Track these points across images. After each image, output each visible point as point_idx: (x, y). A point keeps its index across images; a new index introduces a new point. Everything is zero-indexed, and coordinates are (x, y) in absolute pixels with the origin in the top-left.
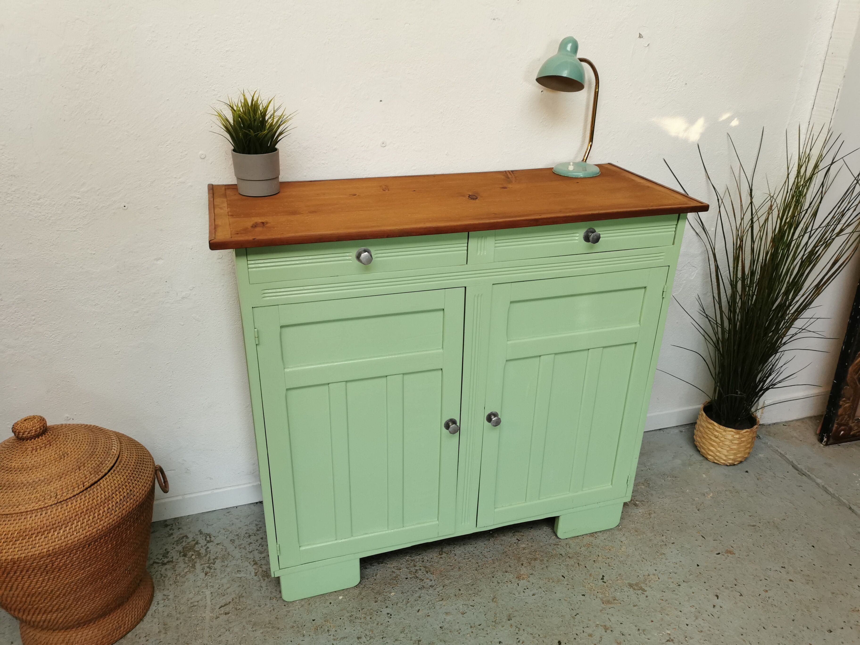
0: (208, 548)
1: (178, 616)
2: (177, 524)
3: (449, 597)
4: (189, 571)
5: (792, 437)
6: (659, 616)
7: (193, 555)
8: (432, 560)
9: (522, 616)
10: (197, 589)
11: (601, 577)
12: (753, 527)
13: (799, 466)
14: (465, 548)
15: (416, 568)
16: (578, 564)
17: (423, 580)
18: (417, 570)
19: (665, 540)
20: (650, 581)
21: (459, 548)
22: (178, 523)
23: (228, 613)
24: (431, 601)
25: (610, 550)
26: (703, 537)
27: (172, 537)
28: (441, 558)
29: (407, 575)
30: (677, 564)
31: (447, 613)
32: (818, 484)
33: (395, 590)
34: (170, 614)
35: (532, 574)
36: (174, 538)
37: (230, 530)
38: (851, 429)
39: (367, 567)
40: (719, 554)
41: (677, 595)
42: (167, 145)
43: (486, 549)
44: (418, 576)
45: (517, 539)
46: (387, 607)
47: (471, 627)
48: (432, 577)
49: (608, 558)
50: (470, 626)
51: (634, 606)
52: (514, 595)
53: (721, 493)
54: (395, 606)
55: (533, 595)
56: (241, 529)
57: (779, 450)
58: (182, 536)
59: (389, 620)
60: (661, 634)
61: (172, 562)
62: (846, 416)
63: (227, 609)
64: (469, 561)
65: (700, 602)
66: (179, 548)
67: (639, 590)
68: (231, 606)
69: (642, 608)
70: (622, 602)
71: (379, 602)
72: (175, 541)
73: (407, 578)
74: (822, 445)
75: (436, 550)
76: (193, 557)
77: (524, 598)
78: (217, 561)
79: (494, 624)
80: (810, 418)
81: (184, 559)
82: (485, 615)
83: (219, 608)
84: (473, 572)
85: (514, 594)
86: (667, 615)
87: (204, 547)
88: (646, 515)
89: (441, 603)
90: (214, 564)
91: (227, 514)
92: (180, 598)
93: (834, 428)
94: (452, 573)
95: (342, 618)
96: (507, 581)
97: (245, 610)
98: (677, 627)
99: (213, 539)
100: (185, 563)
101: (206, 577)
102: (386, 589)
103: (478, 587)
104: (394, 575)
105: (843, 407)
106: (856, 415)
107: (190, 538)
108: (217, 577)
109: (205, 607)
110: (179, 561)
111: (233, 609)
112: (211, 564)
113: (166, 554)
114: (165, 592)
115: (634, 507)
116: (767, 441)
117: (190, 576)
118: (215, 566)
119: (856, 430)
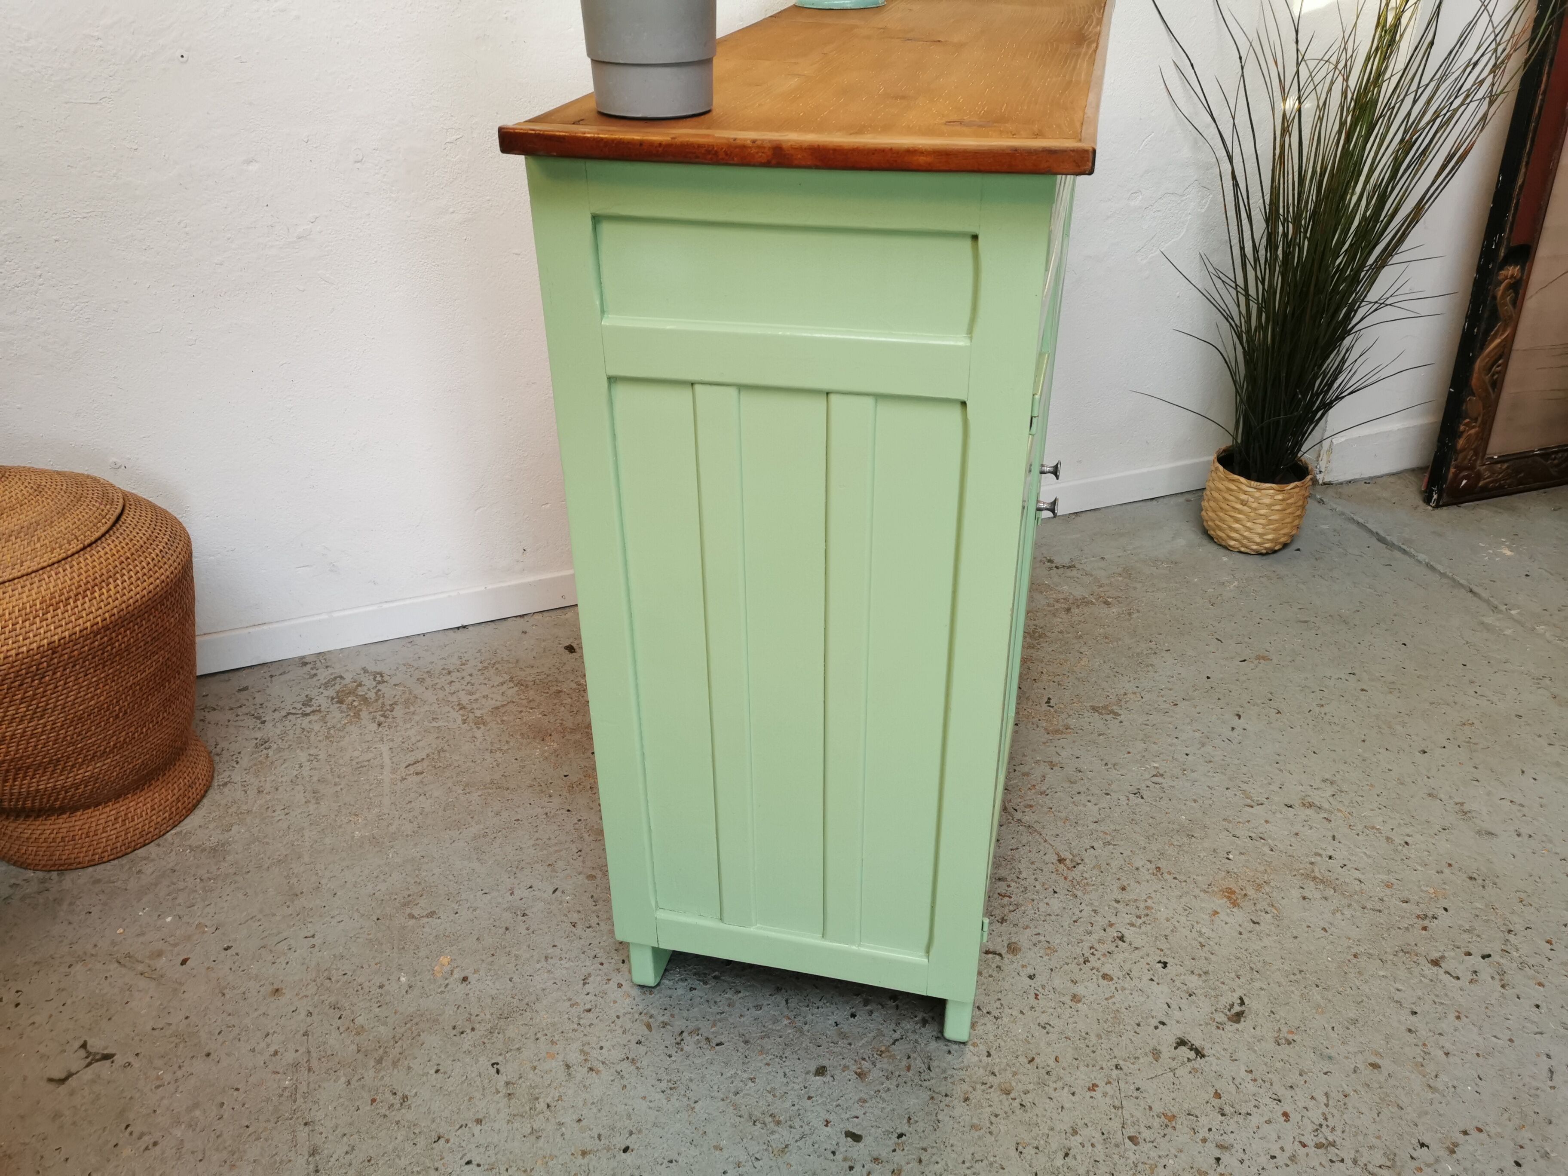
0: (379, 690)
1: (337, 780)
2: (323, 661)
4: (351, 722)
5: (1380, 499)
6: (1140, 746)
7: (354, 701)
10: (365, 746)
11: (1046, 699)
12: (1303, 624)
13: (1388, 538)
19: (1154, 647)
20: (1126, 702)
22: (325, 659)
23: (422, 773)
25: (1061, 664)
26: (1220, 641)
27: (315, 679)
30: (1173, 677)
32: (1420, 562)
34: (323, 779)
36: (319, 680)
37: (416, 666)
38: (1479, 476)
40: (1245, 660)
41: (1172, 717)
49: (1058, 675)
51: (1100, 735)
53: (1252, 580)
56: (433, 665)
57: (1355, 518)
58: (333, 676)
60: (1143, 769)
61: (319, 711)
62: (1471, 453)
63: (419, 768)
65: (1210, 724)
66: (331, 692)
67: (1108, 714)
68: (426, 763)
69: (1113, 737)
70: (1080, 731)
72: (322, 684)
74: (1430, 508)
76: (355, 704)
78: (397, 708)
80: (1413, 470)
81: (339, 707)
83: (405, 766)
86: (1155, 743)
87: (372, 690)
88: (1123, 615)
90: (392, 711)
91: (409, 645)
92: (337, 757)
93: (1450, 475)
97: (450, 768)
98: (1170, 758)
99: (386, 678)
100: (342, 712)
101: (380, 729)
105: (1465, 435)
106: (1488, 452)
107: (348, 678)
108: (399, 728)
109: (382, 767)
110: (331, 709)
111: (430, 768)
112: (387, 711)
113: (308, 702)
114: (313, 751)
115: (1103, 605)
116: (1335, 506)
117: (351, 728)
118: (394, 713)
119: (1488, 478)
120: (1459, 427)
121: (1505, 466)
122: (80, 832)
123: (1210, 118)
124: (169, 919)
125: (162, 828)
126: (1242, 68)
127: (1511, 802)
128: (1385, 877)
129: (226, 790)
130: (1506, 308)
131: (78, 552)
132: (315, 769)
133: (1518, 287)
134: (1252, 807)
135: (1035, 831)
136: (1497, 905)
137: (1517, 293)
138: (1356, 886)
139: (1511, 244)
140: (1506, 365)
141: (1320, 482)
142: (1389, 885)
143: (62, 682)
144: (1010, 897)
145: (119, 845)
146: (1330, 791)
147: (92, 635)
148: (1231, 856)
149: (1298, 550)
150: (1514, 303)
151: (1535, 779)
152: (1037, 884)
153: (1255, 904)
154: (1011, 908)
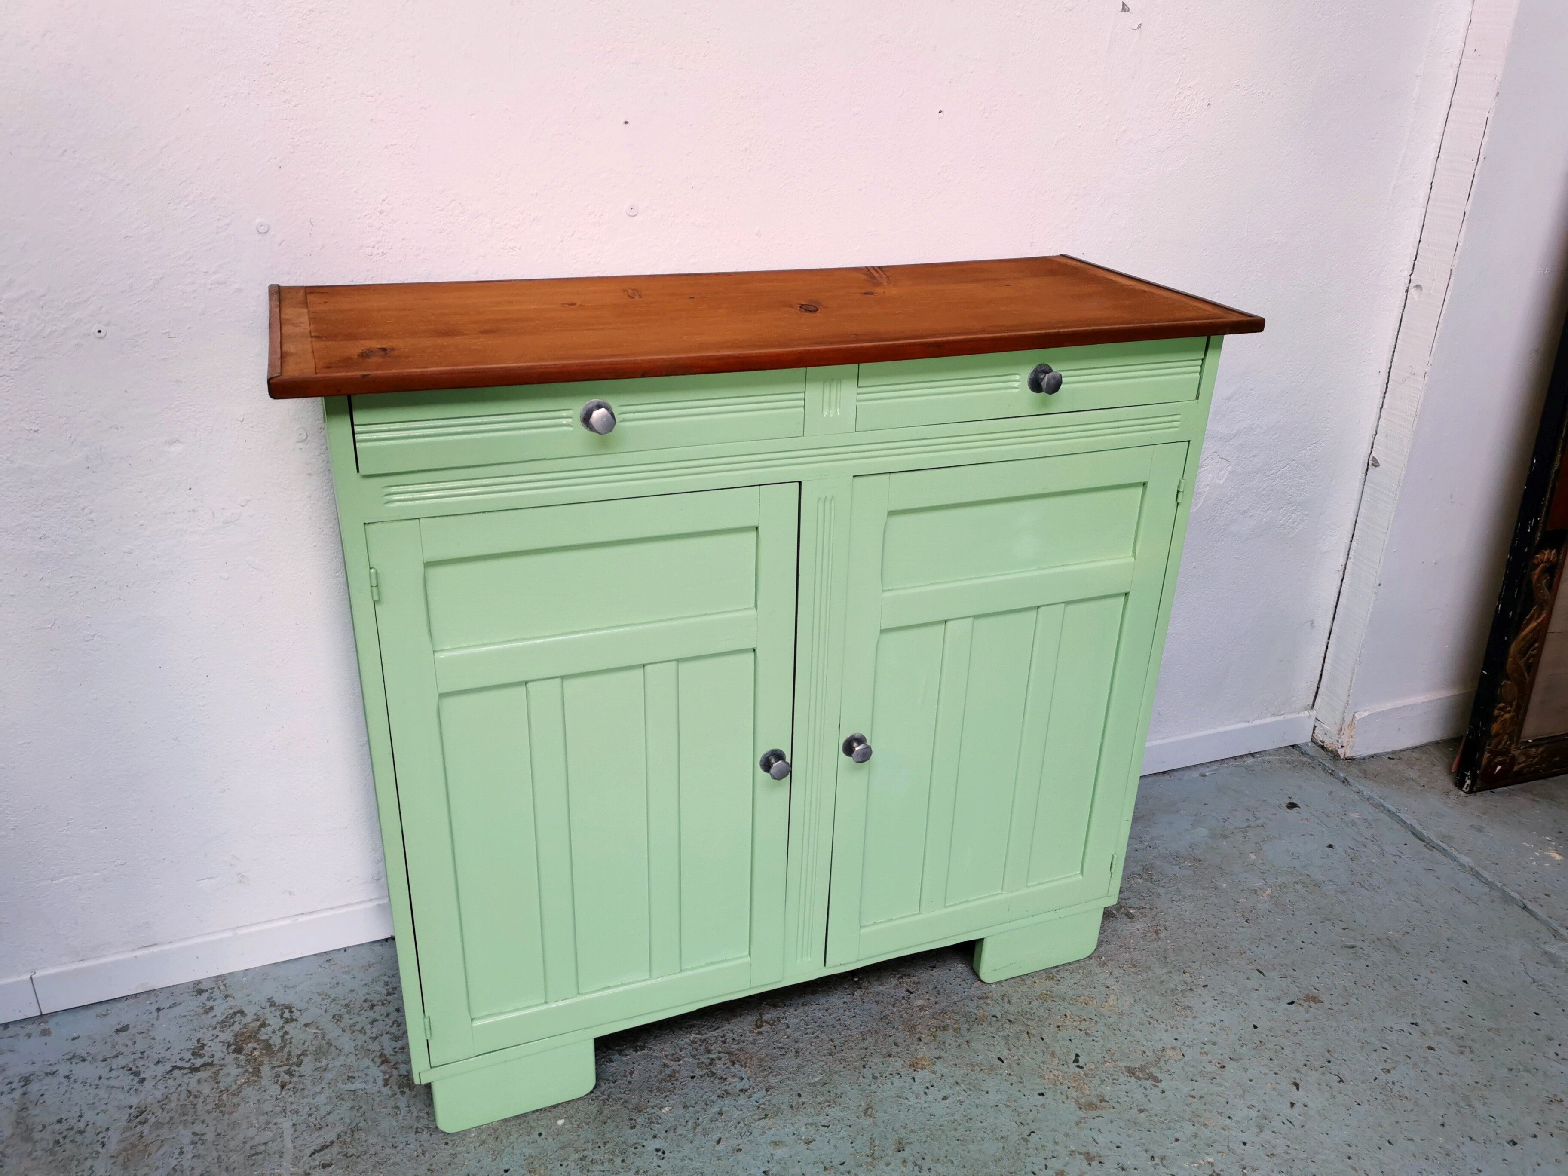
0: (286, 1033)
2: (222, 988)
3: (778, 1111)
4: (248, 1083)
5: (1407, 780)
6: (1189, 1129)
7: (255, 1049)
8: (743, 1038)
9: (925, 1142)
10: (263, 1119)
11: (1074, 1058)
12: (1350, 950)
13: (1425, 833)
14: (805, 1012)
15: (711, 1056)
16: (1028, 1033)
17: (725, 1079)
18: (712, 1059)
19: (1189, 980)
20: (1166, 1062)
21: (796, 1013)
22: (225, 985)
23: (329, 1165)
24: (743, 1119)
25: (1086, 1004)
26: (1261, 972)
27: (211, 1015)
28: (760, 1033)
29: (693, 1072)
30: (1215, 1025)
31: (776, 1144)
32: (1462, 865)
33: (670, 1101)
34: (207, 1172)
35: (940, 1057)
36: (215, 1016)
37: (333, 996)
38: (1513, 760)
39: (613, 1057)
40: (1292, 1003)
41: (1220, 1085)
42: (188, 205)
43: (847, 1013)
44: (715, 1071)
45: (908, 991)
46: (655, 1137)
47: (825, 1169)
48: (743, 1072)
49: (1084, 1020)
50: (822, 1166)
51: (1141, 1111)
52: (907, 1101)
53: (1285, 887)
54: (671, 1134)
55: (945, 1098)
56: (354, 994)
57: (1386, 805)
58: (232, 1011)
59: (661, 1163)
60: (1196, 1165)
61: (211, 1064)
62: (1506, 737)
63: (326, 1156)
64: (815, 1038)
65: (1266, 1097)
66: (227, 1036)
67: (1147, 1079)
68: (336, 1149)
69: (1156, 1115)
70: (1116, 1105)
71: (638, 1127)
72: (218, 1023)
73: (693, 1077)
74: (1462, 793)
75: (750, 1018)
76: (256, 1053)
77: (926, 1105)
78: (306, 1060)
79: (869, 1159)
80: (1437, 743)
81: (236, 1059)
82: (852, 1143)
83: (309, 1154)
84: (824, 1058)
85: (907, 1099)
86: (1205, 1125)
87: (277, 1032)
88: (1149, 934)
89: (762, 1123)
90: (299, 1065)
91: (327, 965)
92: (228, 1137)
93: (1484, 761)
94: (781, 1063)
95: (565, 1164)
96: (891, 1074)
97: (364, 1157)
98: (1225, 1149)
99: (296, 1014)
100: (239, 1066)
101: (283, 1093)
102: (652, 1100)
103: (836, 1087)
104: (668, 1071)
105: (1500, 720)
106: (1522, 735)
107: (251, 1012)
108: (306, 1092)
109: (281, 1154)
110: (226, 1062)
111: (340, 1156)
112: (292, 1065)
113: (199, 1050)
114: (198, 1128)
115: (1125, 919)
116: (1362, 788)
117: (249, 1091)
118: (302, 1069)
119: (1523, 762)
120: (1493, 711)
121: (1541, 750)
130: (1540, 591)
133: (1555, 571)
137: (1552, 577)
139: (1547, 528)
140: (1540, 650)
141: (1342, 757)
150: (1549, 589)
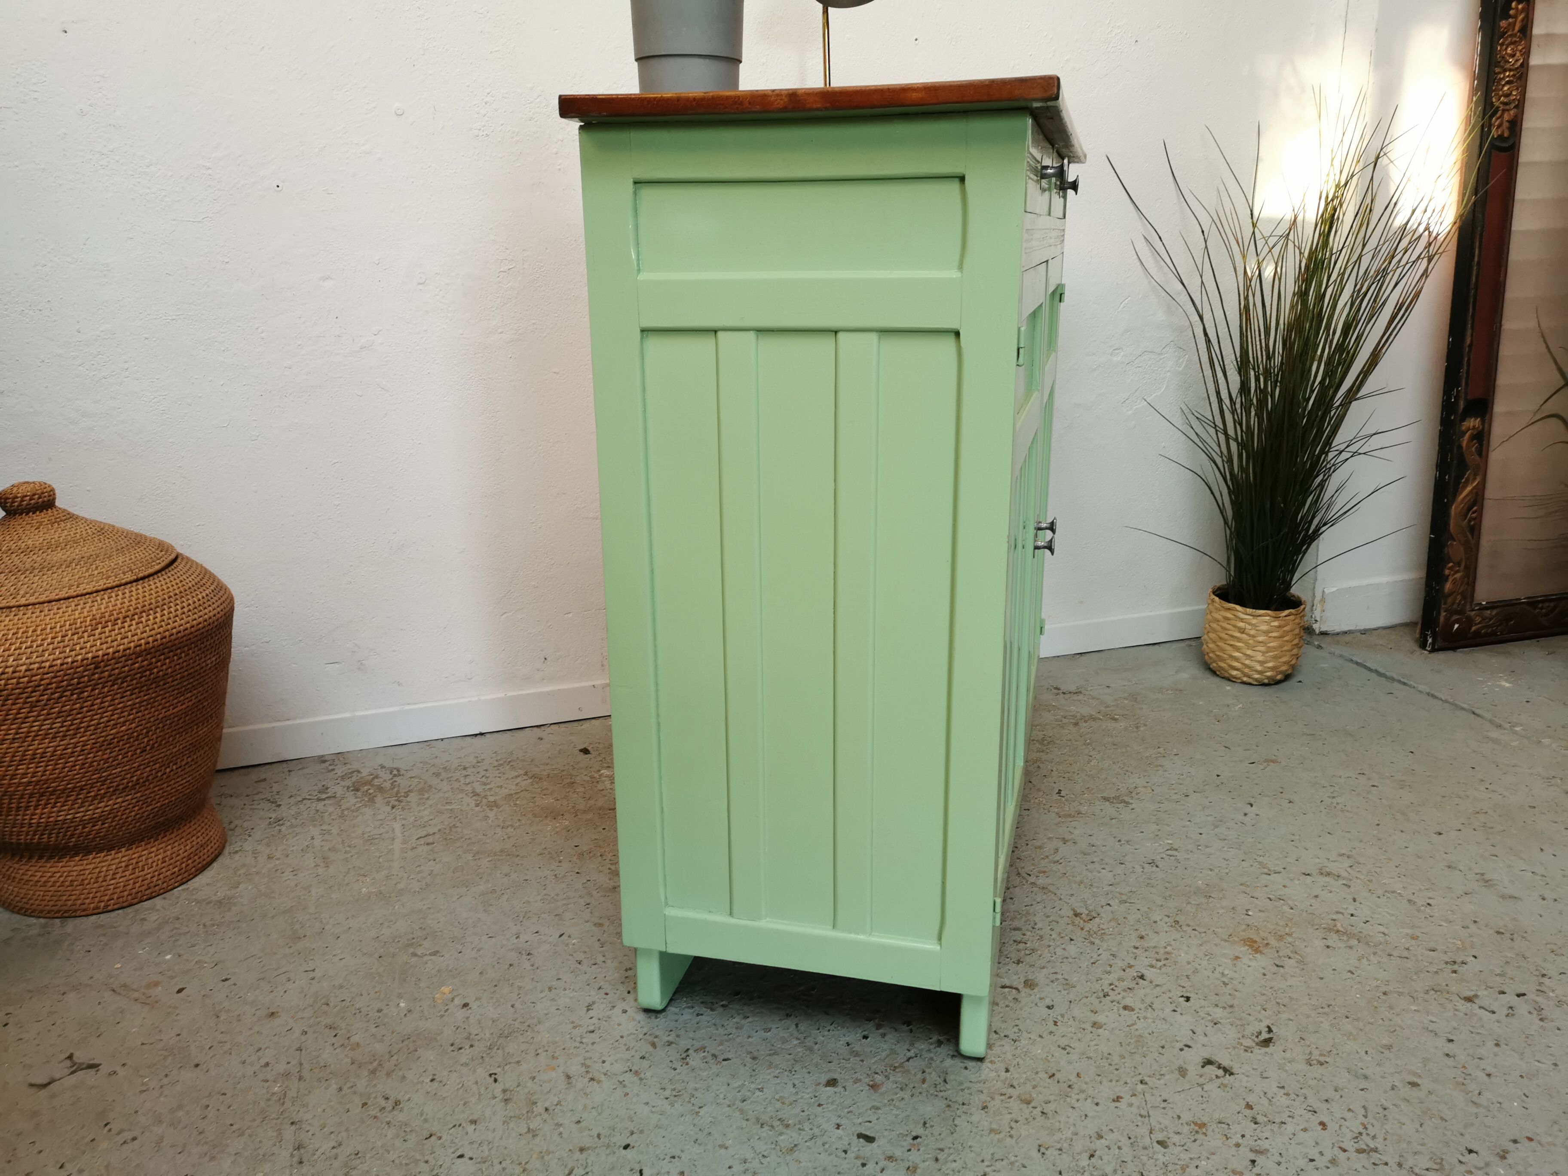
1: (348, 849)
2: (341, 759)
4: (365, 806)
5: (1377, 645)
6: (1153, 827)
7: (369, 789)
10: (378, 823)
11: (1057, 791)
12: (1309, 736)
13: (1388, 673)
19: (1162, 752)
20: (1137, 794)
23: (433, 843)
25: (1071, 764)
26: (1227, 748)
27: (333, 773)
30: (1182, 775)
32: (1419, 691)
36: (337, 773)
37: (433, 763)
38: (1470, 621)
40: (1253, 763)
41: (1184, 805)
42: (346, 91)
49: (1068, 771)
51: (1112, 819)
53: (1256, 702)
56: (450, 762)
57: (1354, 659)
58: (350, 771)
61: (334, 797)
62: (1459, 597)
63: (430, 839)
65: (1222, 811)
66: (348, 783)
67: (1119, 803)
68: (437, 836)
69: (1125, 820)
70: (1092, 816)
72: (339, 777)
74: (1426, 653)
76: (371, 791)
78: (412, 794)
80: (1406, 625)
81: (355, 794)
83: (416, 839)
86: (1168, 825)
87: (388, 781)
90: (406, 797)
92: (349, 832)
93: (1442, 619)
97: (461, 840)
98: (1184, 837)
99: (402, 772)
100: (356, 798)
101: (394, 811)
105: (1451, 579)
106: (1476, 597)
107: (365, 772)
108: (412, 810)
109: (393, 839)
110: (346, 796)
111: (441, 840)
112: (401, 797)
113: (325, 789)
114: (324, 827)
115: (1110, 721)
116: (1333, 650)
117: (365, 810)
118: (408, 799)
119: (1479, 623)
120: (1444, 570)
121: (1494, 612)
122: (89, 877)
123: (1181, 286)
124: (168, 957)
125: (170, 883)
126: (1206, 242)
127: (1533, 873)
128: (1409, 931)
129: (237, 857)
130: (1472, 457)
131: (131, 582)
132: (327, 841)
133: (1482, 438)
134: (1269, 875)
135: (1050, 891)
136: (1527, 955)
137: (1481, 445)
138: (1380, 937)
139: (1469, 397)
140: (1480, 512)
141: (1317, 632)
142: (1414, 938)
143: (98, 701)
144: (1026, 943)
145: (126, 893)
146: (1347, 863)
147: (134, 656)
148: (1250, 913)
149: (1300, 682)
150: (1480, 452)
151: (1555, 855)
152: (1052, 933)
153: (1278, 952)
154: (1028, 952)
